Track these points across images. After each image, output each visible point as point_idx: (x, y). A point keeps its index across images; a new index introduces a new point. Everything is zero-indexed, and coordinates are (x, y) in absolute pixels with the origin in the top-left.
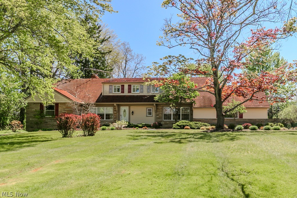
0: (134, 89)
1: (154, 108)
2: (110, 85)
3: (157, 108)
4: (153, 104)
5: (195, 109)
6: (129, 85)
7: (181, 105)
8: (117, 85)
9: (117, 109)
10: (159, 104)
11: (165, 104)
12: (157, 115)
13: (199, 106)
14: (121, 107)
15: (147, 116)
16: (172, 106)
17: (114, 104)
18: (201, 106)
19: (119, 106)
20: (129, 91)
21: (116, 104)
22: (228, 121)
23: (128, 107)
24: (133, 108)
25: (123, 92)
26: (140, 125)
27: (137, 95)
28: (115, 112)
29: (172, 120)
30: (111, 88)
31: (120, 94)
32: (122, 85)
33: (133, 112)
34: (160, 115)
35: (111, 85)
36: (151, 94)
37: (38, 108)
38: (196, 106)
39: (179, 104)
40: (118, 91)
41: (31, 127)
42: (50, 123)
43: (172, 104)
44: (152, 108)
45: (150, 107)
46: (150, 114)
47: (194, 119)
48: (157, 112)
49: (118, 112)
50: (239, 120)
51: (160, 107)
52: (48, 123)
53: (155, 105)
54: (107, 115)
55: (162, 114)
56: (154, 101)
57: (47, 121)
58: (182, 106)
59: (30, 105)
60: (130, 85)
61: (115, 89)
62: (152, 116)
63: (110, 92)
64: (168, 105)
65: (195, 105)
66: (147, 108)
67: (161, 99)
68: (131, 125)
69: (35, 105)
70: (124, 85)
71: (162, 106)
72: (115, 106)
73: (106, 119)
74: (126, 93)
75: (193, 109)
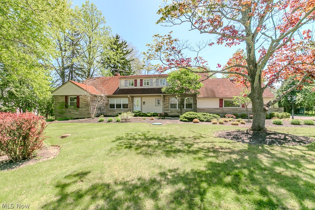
0: (145, 83)
1: (161, 99)
2: (125, 80)
3: (164, 99)
4: (161, 96)
5: (199, 99)
6: (140, 80)
7: (186, 95)
8: (131, 80)
9: (131, 100)
10: (166, 95)
11: (171, 95)
12: (164, 105)
13: (203, 97)
14: (135, 98)
15: (156, 106)
16: (178, 97)
17: (127, 96)
18: (204, 97)
19: (132, 97)
20: (141, 85)
21: (130, 96)
22: (230, 110)
23: (140, 98)
24: (144, 99)
25: (136, 86)
26: (149, 114)
27: (148, 88)
28: (130, 102)
29: (177, 109)
30: (126, 82)
31: (133, 87)
32: (135, 80)
33: (144, 102)
34: (167, 104)
35: (127, 80)
36: (158, 87)
37: (63, 100)
38: (200, 97)
39: (184, 95)
40: (132, 85)
41: (59, 116)
42: (73, 112)
43: (178, 95)
44: (160, 99)
45: (158, 98)
46: (159, 103)
47: (198, 108)
48: (164, 102)
49: (132, 102)
50: (242, 109)
51: (166, 98)
52: (72, 112)
53: (162, 96)
54: (123, 105)
55: (168, 104)
56: (161, 93)
57: (70, 111)
58: (186, 97)
59: (58, 97)
60: (142, 80)
61: (130, 83)
62: (160, 106)
63: (125, 86)
64: (174, 96)
65: (199, 95)
66: (156, 99)
67: (167, 90)
68: (141, 114)
69: (61, 97)
70: (136, 80)
71: (168, 97)
72: (129, 98)
73: (123, 108)
74: (138, 87)
75: (197, 99)
